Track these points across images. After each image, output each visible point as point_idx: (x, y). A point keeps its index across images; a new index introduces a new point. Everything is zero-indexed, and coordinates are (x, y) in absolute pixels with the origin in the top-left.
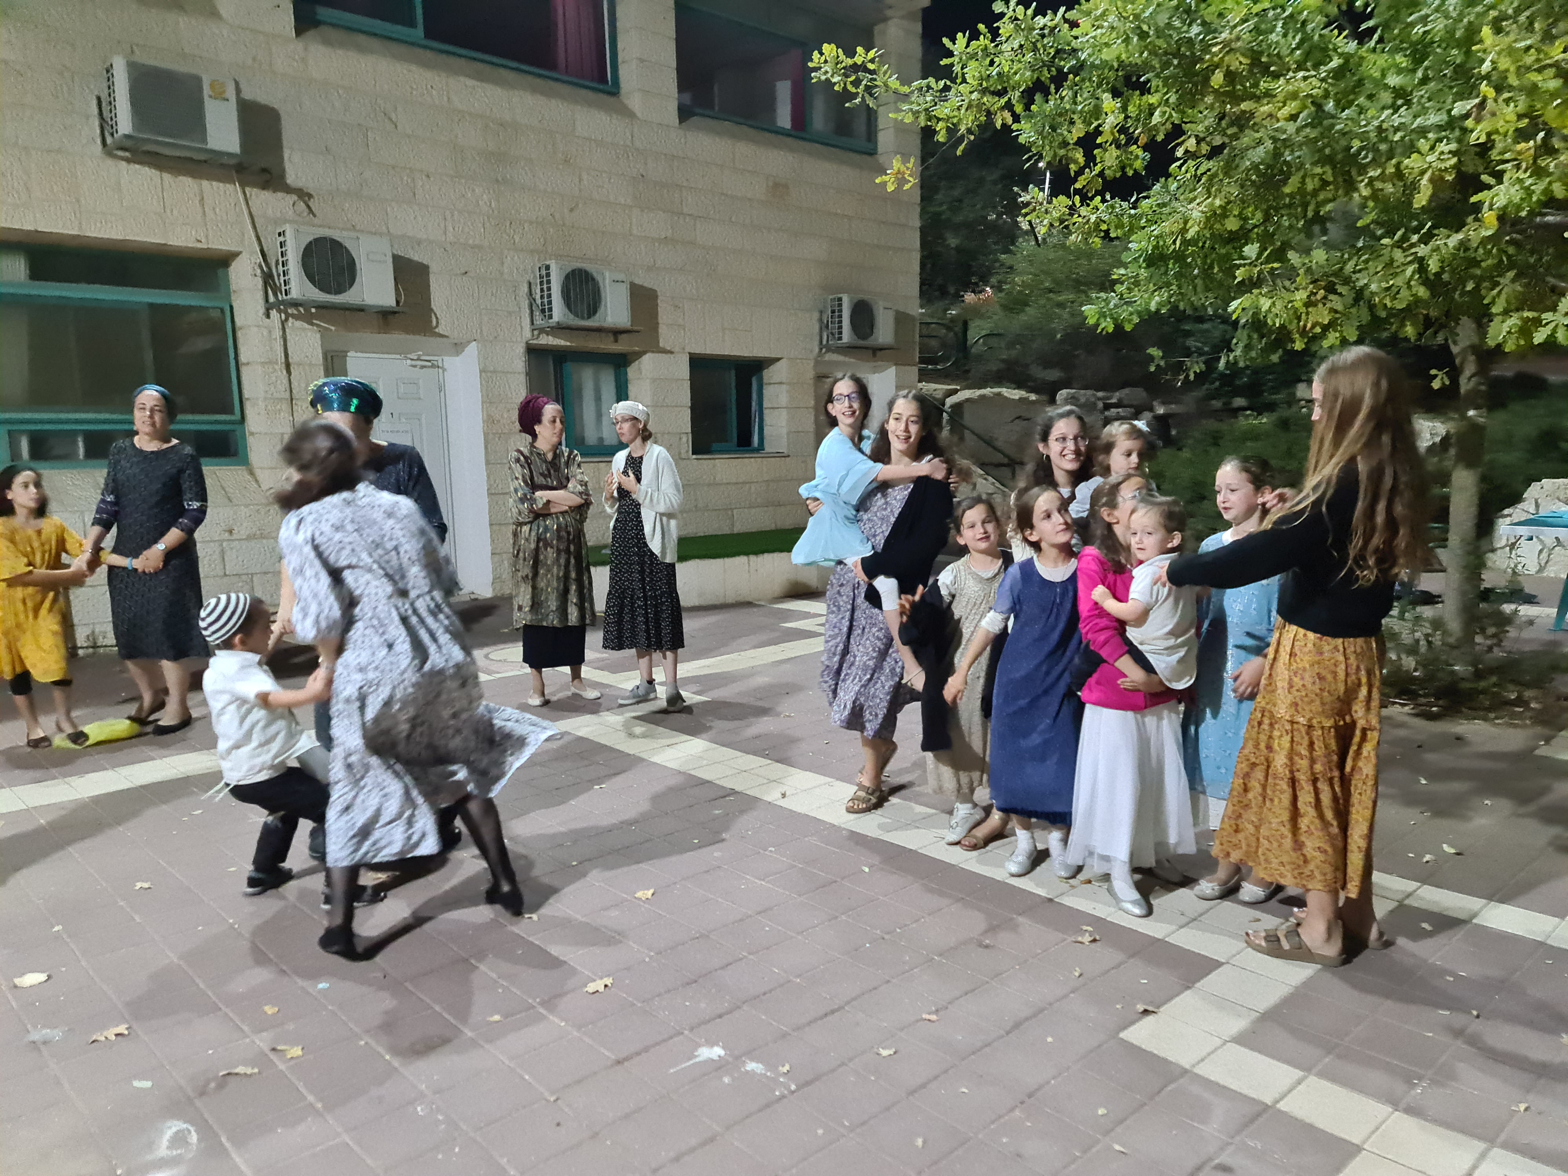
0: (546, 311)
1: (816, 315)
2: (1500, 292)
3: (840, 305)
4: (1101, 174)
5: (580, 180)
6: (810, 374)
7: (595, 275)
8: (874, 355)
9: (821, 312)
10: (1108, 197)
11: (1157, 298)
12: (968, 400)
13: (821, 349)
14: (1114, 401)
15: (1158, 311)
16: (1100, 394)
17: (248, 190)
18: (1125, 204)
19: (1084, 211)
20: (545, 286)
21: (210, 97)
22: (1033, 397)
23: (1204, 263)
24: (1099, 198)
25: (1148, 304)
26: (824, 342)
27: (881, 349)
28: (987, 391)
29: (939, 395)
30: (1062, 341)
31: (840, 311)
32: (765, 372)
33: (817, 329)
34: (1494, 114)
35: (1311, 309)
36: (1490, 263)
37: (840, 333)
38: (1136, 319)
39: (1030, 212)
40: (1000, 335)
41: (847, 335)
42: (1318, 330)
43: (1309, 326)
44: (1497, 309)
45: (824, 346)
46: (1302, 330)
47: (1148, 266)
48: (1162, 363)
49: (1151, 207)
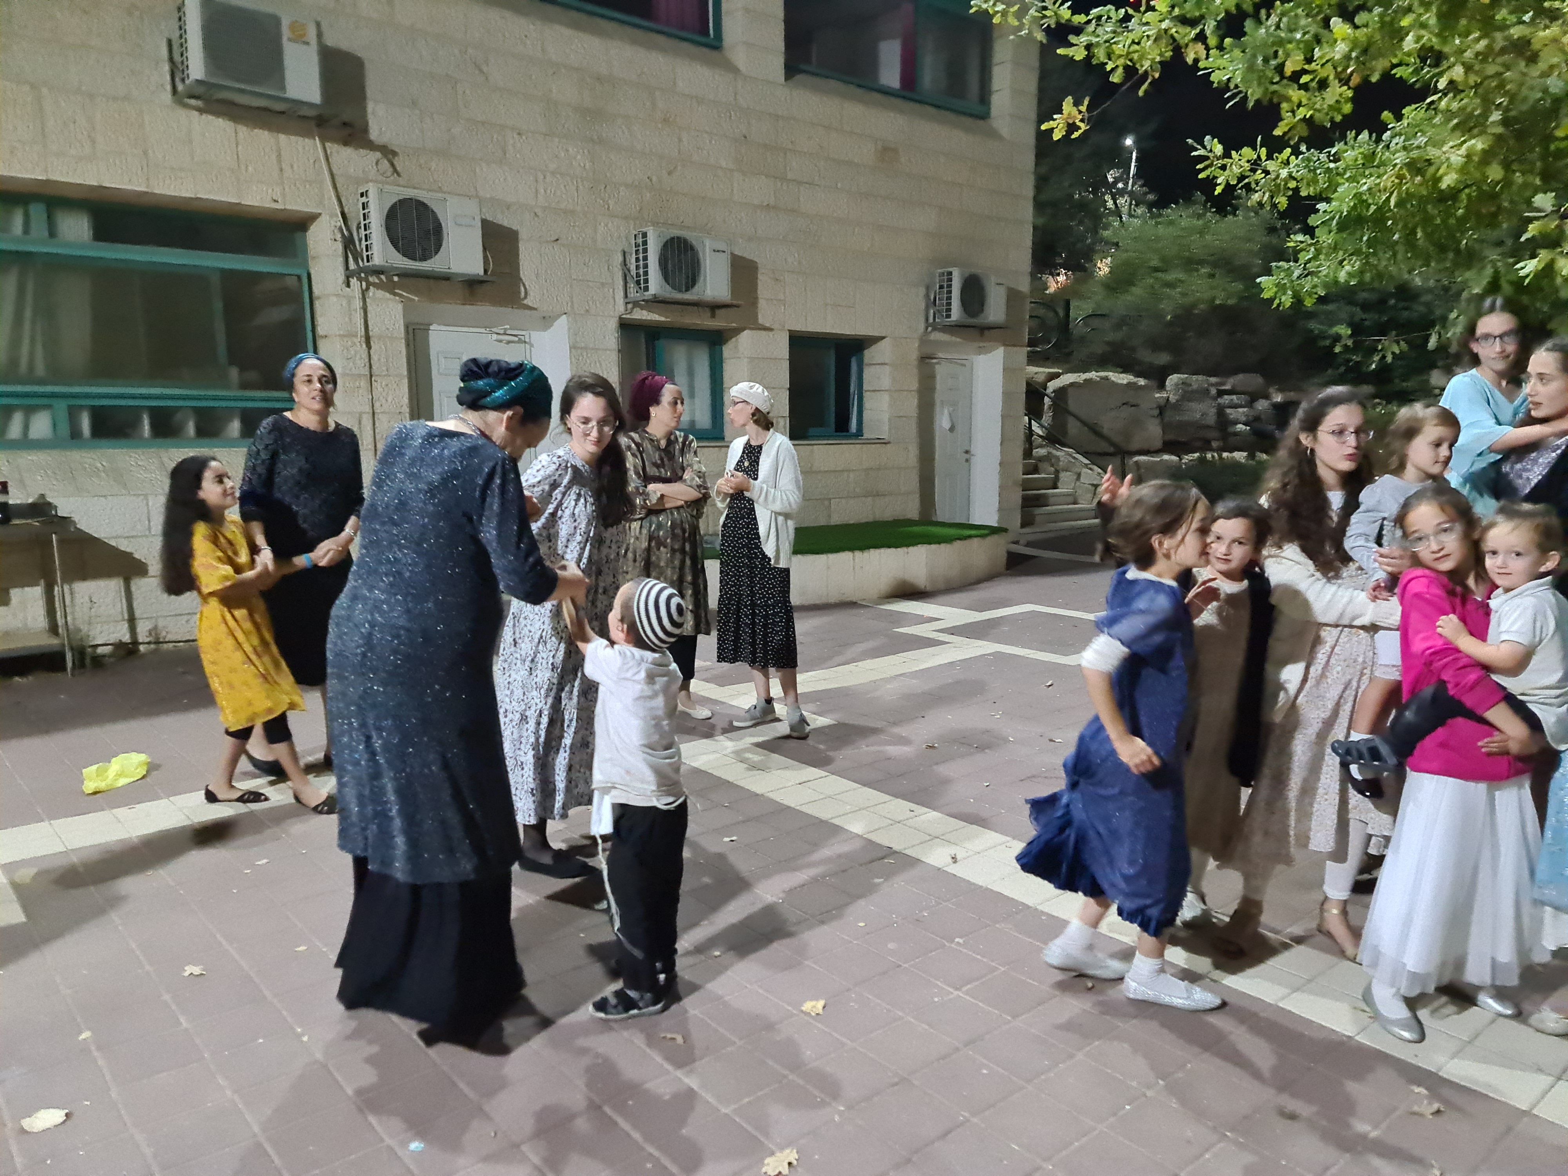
0: (642, 282)
1: (922, 291)
3: (950, 280)
5: (680, 140)
6: (914, 356)
7: (694, 243)
8: (982, 334)
9: (928, 288)
10: (1303, 148)
11: (1348, 268)
12: (1072, 385)
13: (927, 328)
14: (1228, 387)
15: (1346, 282)
16: (1213, 380)
17: (328, 145)
18: (1324, 157)
20: (641, 256)
21: (290, 40)
22: (1142, 382)
23: (1405, 227)
25: (1336, 274)
26: (931, 320)
27: (990, 328)
28: (1093, 375)
29: (1041, 378)
30: (1172, 323)
31: (950, 286)
32: (866, 353)
33: (923, 306)
37: (948, 310)
38: (1321, 292)
39: (1206, 168)
40: (1104, 315)
41: (955, 312)
45: (930, 325)
47: (1340, 231)
48: (1350, 343)
49: (1356, 160)
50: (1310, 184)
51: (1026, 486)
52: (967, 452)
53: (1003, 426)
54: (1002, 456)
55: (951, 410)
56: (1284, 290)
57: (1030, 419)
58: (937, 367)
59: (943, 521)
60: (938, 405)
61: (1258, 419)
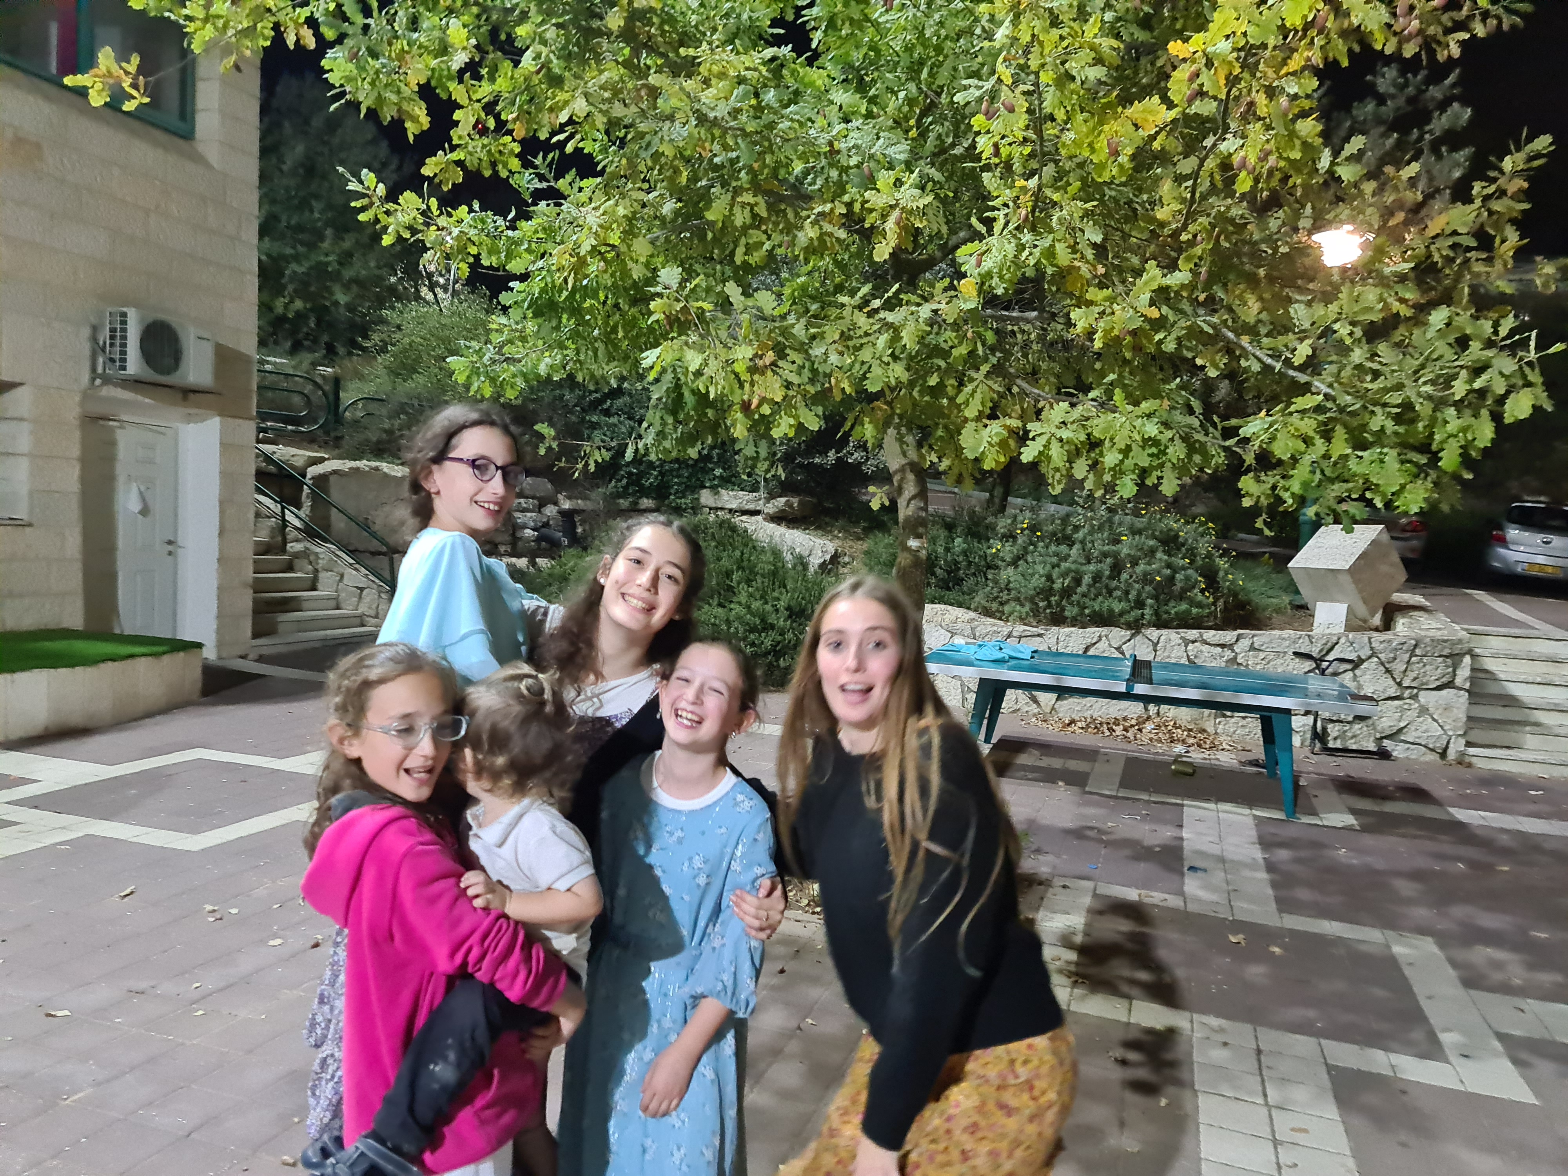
1: (86, 332)
2: (974, 391)
3: (124, 322)
4: (460, 162)
6: (73, 414)
8: (184, 398)
9: (95, 329)
11: (548, 360)
12: (335, 472)
13: (93, 380)
15: (549, 377)
18: (500, 221)
19: (442, 221)
23: (606, 324)
24: (465, 208)
25: (535, 366)
26: (100, 370)
27: (193, 391)
28: (362, 464)
29: (298, 462)
31: (124, 330)
33: (87, 352)
34: (1011, 110)
35: (756, 377)
36: (962, 350)
37: (123, 360)
38: (520, 383)
39: (363, 209)
40: (382, 400)
41: (134, 364)
42: (766, 410)
43: (755, 402)
44: (971, 412)
45: (99, 376)
46: (746, 407)
47: (536, 315)
48: (555, 445)
49: (536, 232)
50: (490, 253)
51: (258, 587)
52: (170, 543)
53: (222, 512)
54: (221, 551)
55: (143, 488)
56: (478, 375)
57: (283, 508)
58: (119, 432)
59: (127, 632)
60: (121, 480)
61: (546, 525)
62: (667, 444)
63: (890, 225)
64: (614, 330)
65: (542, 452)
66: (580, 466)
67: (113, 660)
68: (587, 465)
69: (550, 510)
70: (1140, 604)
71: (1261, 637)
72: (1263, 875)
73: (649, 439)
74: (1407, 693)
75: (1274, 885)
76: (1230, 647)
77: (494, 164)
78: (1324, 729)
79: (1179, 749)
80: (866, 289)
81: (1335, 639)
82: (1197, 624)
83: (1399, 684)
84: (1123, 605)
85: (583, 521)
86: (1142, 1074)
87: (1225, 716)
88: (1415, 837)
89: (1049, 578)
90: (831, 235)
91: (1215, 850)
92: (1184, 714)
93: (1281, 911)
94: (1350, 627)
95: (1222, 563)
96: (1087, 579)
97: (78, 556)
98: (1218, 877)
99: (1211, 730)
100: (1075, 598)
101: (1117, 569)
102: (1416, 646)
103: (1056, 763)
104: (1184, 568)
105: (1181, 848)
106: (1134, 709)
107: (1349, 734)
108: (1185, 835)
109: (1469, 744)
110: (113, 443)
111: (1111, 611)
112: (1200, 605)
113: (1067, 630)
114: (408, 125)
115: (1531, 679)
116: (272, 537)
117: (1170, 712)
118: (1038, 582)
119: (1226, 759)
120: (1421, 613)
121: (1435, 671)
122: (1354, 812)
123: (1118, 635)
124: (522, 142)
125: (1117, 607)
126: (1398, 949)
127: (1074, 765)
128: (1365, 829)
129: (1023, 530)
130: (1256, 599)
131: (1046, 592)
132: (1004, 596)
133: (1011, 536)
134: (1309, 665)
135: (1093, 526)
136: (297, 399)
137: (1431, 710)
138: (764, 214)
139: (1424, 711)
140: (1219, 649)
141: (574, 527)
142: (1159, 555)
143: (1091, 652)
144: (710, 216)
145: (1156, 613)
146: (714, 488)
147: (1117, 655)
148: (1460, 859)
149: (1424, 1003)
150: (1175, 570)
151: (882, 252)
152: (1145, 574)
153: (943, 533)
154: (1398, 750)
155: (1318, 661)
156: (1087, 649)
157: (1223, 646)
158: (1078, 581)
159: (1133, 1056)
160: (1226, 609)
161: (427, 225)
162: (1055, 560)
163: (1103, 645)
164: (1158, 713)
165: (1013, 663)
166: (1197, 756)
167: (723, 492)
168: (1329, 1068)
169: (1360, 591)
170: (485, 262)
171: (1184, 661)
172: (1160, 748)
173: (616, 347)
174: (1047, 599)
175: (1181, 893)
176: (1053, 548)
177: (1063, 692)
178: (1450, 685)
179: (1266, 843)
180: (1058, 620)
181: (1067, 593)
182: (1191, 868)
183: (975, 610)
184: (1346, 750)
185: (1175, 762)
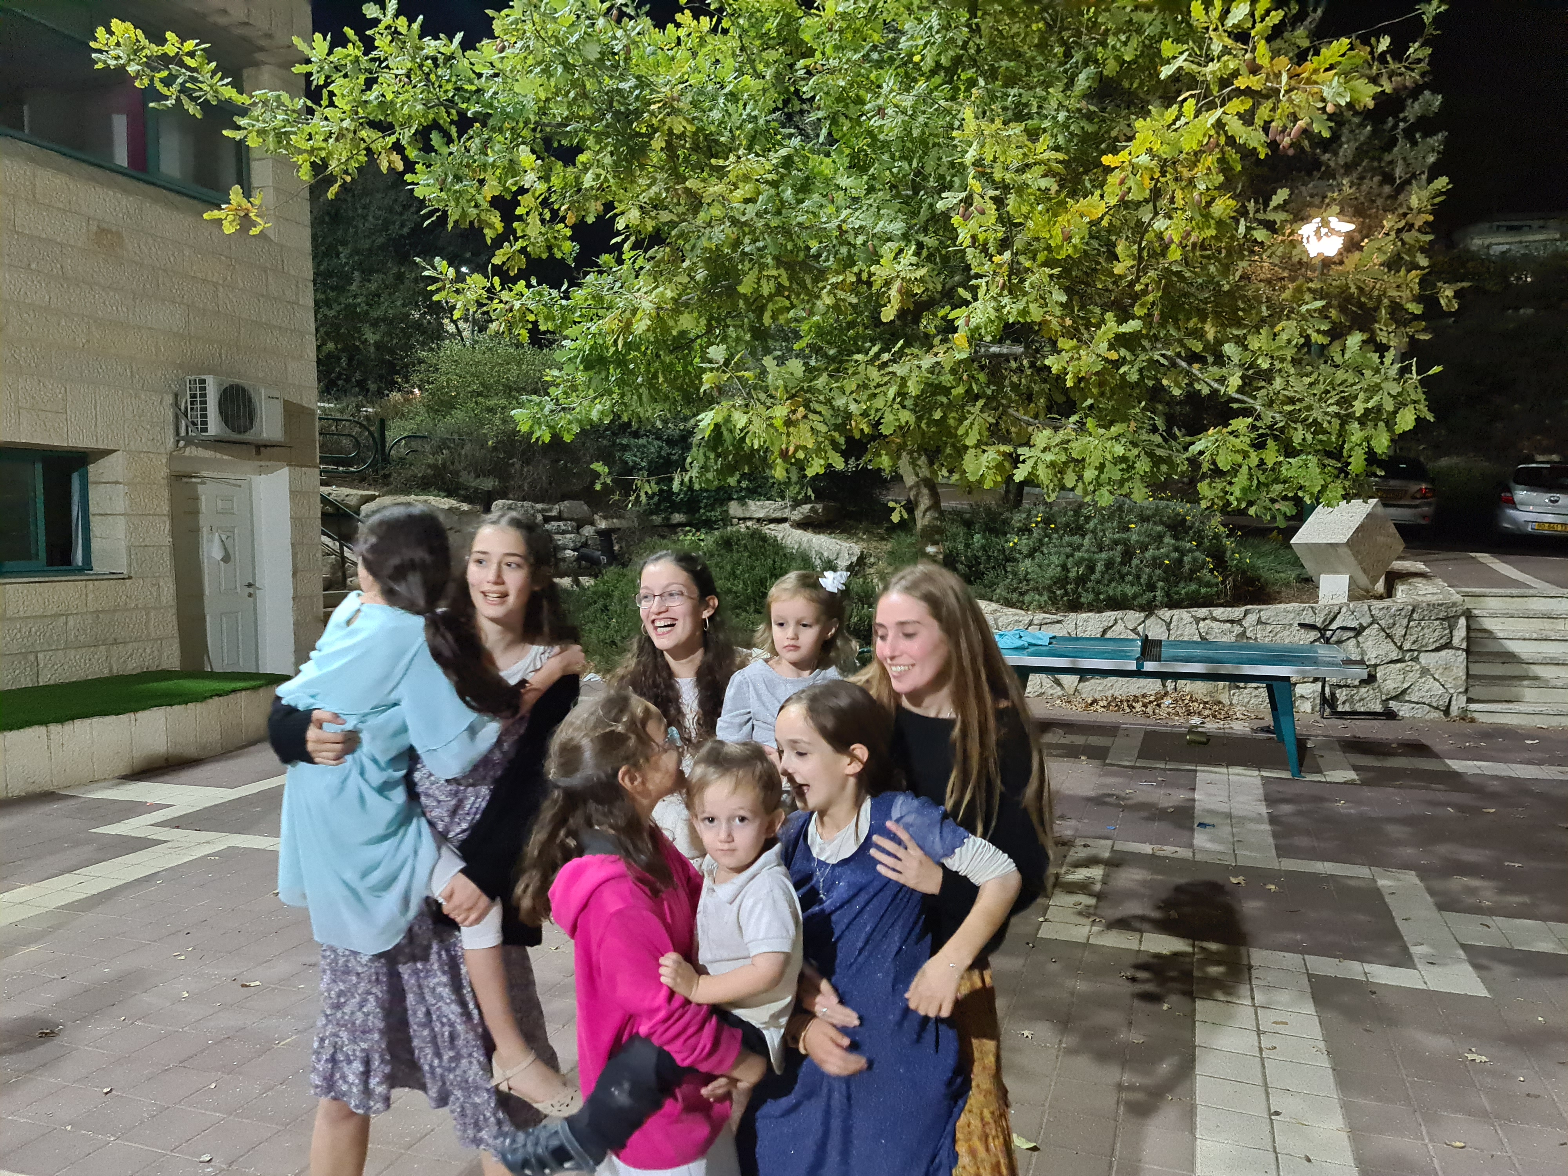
1: (169, 399)
2: (972, 424)
3: (203, 389)
4: (523, 250)
6: (163, 472)
8: (258, 452)
9: (177, 396)
10: (534, 281)
11: (599, 407)
13: (178, 442)
14: (554, 513)
15: (600, 421)
16: (539, 506)
18: (555, 293)
19: (505, 295)
22: (465, 507)
23: (648, 371)
24: (523, 283)
25: (589, 412)
26: (183, 433)
27: (266, 446)
28: (412, 499)
29: (352, 501)
30: (495, 448)
31: (204, 395)
32: (91, 468)
33: (171, 416)
34: (983, 213)
35: (791, 429)
36: (960, 390)
37: (204, 423)
38: (576, 429)
39: (438, 290)
40: (424, 437)
41: (214, 426)
42: (801, 455)
43: (791, 449)
44: (970, 441)
45: (183, 438)
46: (784, 454)
47: (586, 369)
48: (609, 481)
49: (586, 300)
50: (547, 319)
52: (250, 585)
53: (294, 555)
54: (295, 589)
55: (224, 537)
56: (540, 424)
57: (341, 546)
58: (200, 488)
59: (217, 669)
60: (205, 531)
61: (585, 545)
62: (710, 476)
63: (894, 292)
64: (655, 376)
65: (598, 487)
66: (632, 498)
67: (219, 695)
68: (638, 496)
69: (588, 531)
70: (1151, 587)
71: (1268, 611)
72: (1266, 827)
73: (694, 473)
74: (1408, 656)
75: (1275, 835)
76: (1239, 622)
77: (550, 248)
78: (1333, 695)
79: (1195, 720)
80: (875, 349)
81: (1336, 609)
82: (1208, 602)
83: (1400, 648)
84: (1136, 589)
85: (619, 540)
86: (1150, 987)
87: (1238, 687)
88: (1411, 787)
89: (1064, 567)
90: (844, 300)
91: (1224, 808)
92: (1200, 688)
93: (1279, 856)
94: (1352, 597)
95: (1229, 543)
96: (1100, 567)
97: (173, 603)
98: (1225, 831)
99: (1226, 701)
100: (1089, 584)
101: (1128, 555)
102: (1413, 611)
103: (1079, 740)
104: (1190, 551)
105: (1193, 808)
106: (1152, 686)
107: (1357, 698)
108: (1197, 797)
109: (1470, 700)
110: (197, 499)
111: (1124, 595)
112: (1208, 585)
113: (1085, 615)
114: (486, 231)
115: (1527, 636)
116: (333, 574)
117: (1186, 686)
118: (1053, 571)
119: (1239, 727)
120: (1420, 580)
121: (1432, 634)
122: (1356, 768)
123: (1133, 617)
124: (573, 227)
125: (1130, 591)
126: (1381, 883)
127: (1095, 741)
128: (1365, 783)
129: (1037, 523)
130: (1266, 575)
131: (1062, 581)
132: (1024, 587)
133: (1025, 530)
134: (1313, 635)
135: (1103, 516)
136: (345, 441)
137: (1432, 671)
138: (786, 284)
139: (1425, 672)
140: (1229, 625)
141: (612, 546)
142: (1167, 540)
143: (1108, 636)
144: (741, 289)
145: (1168, 594)
146: (742, 501)
147: (1132, 636)
148: (1449, 805)
149: (1399, 923)
150: (1183, 553)
151: (888, 314)
152: (1154, 558)
153: (961, 531)
154: (1404, 710)
155: (1322, 630)
156: (1104, 632)
157: (1232, 622)
158: (1091, 569)
159: (1142, 975)
160: (1235, 587)
161: (491, 299)
162: (1068, 550)
163: (1119, 627)
164: (1175, 689)
165: (1032, 649)
166: (1211, 726)
167: (750, 502)
168: (1310, 976)
169: (1360, 563)
170: (543, 328)
171: (1196, 638)
172: (1178, 721)
173: (658, 391)
174: (1063, 587)
175: (1191, 846)
176: (1067, 538)
177: (1084, 674)
178: (1448, 646)
179: (1270, 800)
180: (1075, 606)
181: (1081, 580)
182: (1200, 825)
183: (997, 601)
184: (1354, 713)
185: (1190, 732)
